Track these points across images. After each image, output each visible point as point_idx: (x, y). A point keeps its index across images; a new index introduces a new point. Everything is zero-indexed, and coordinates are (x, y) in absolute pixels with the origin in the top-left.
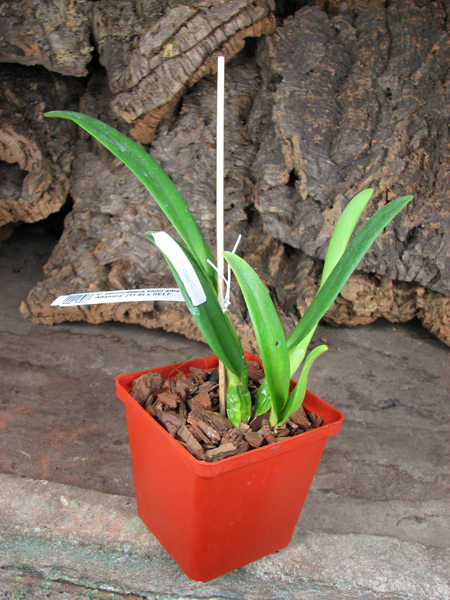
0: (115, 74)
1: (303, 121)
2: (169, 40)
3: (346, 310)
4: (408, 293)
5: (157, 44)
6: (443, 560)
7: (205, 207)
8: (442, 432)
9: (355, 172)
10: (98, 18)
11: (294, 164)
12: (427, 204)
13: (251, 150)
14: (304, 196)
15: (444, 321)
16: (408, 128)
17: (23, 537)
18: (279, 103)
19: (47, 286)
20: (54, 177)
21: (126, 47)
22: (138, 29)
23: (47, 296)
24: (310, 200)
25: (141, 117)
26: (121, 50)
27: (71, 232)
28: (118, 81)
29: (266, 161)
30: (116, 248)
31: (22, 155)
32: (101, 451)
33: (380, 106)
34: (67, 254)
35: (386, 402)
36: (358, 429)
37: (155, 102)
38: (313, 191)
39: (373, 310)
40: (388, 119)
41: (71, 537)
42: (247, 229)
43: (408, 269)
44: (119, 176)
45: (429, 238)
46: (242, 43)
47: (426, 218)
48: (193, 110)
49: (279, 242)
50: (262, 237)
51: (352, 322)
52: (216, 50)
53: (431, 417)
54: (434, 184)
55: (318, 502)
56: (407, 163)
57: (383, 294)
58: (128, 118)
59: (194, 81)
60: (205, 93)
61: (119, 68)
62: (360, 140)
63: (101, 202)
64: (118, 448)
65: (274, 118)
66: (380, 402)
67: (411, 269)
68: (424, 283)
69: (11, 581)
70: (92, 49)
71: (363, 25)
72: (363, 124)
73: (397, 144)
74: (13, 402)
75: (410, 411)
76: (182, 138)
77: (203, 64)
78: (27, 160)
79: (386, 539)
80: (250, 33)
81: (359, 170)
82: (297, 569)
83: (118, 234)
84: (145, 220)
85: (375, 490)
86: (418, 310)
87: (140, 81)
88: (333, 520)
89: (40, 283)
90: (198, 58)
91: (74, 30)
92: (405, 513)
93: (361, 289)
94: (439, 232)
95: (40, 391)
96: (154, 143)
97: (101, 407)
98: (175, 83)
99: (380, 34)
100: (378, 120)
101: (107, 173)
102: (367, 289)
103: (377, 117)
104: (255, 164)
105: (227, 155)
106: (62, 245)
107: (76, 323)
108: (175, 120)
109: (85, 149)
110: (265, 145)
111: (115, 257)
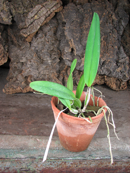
0: (20, 23)
2: (36, 14)
4: (102, 77)
5: (33, 16)
6: (126, 140)
7: (49, 59)
8: (116, 111)
10: (12, 7)
11: (72, 47)
12: (107, 55)
13: (58, 42)
14: (75, 55)
15: (112, 83)
17: (31, 150)
18: (66, 30)
19: (10, 84)
20: (4, 53)
21: (22, 16)
22: (25, 11)
23: (11, 87)
24: (77, 55)
25: (29, 35)
26: (21, 16)
27: (12, 68)
28: (21, 25)
29: (65, 46)
30: (27, 72)
32: (39, 126)
34: (13, 74)
37: (33, 31)
38: (78, 53)
39: (94, 82)
41: (43, 148)
42: (60, 64)
43: (103, 71)
44: (23, 51)
45: (108, 64)
46: (55, 14)
47: (107, 59)
48: (41, 32)
49: (69, 67)
50: (64, 66)
52: (48, 16)
53: (113, 108)
54: (108, 49)
57: (97, 78)
58: (25, 36)
59: (43, 25)
60: (44, 27)
61: (21, 22)
63: (19, 59)
64: (42, 125)
65: (65, 34)
68: (107, 75)
69: (28, 161)
70: (12, 16)
71: (85, 8)
74: (11, 117)
76: (39, 40)
77: (45, 20)
79: (113, 137)
80: (56, 11)
82: (97, 147)
83: (27, 68)
84: (34, 64)
86: (105, 81)
87: (29, 26)
88: (99, 135)
89: (7, 83)
90: (44, 19)
91: (6, 11)
94: (110, 62)
95: (16, 112)
96: (32, 42)
97: (34, 115)
98: (38, 26)
99: (90, 10)
101: (19, 51)
104: (60, 46)
105: (52, 44)
106: (11, 72)
107: (19, 93)
108: (36, 35)
109: (11, 44)
110: (62, 41)
111: (28, 74)
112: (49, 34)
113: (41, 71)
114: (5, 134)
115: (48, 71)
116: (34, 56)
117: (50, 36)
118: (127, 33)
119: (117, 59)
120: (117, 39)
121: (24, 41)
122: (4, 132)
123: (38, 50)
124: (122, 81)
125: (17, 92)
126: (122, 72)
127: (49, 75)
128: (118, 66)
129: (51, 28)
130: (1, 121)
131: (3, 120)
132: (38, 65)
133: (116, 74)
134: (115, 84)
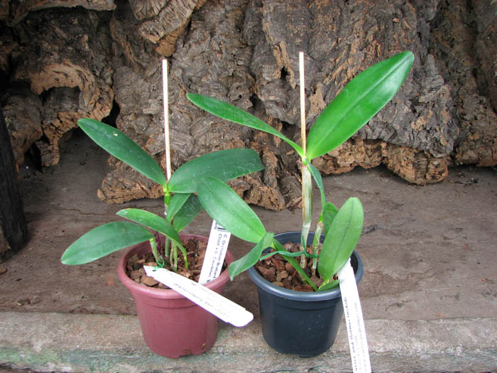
0: (138, 6)
1: (286, 29)
3: (332, 164)
4: (375, 147)
6: (416, 327)
8: (408, 245)
9: (328, 64)
11: (283, 63)
13: (248, 51)
14: (293, 86)
15: (403, 164)
16: (364, 26)
18: (267, 16)
19: (115, 176)
20: (101, 89)
23: (118, 184)
24: (298, 88)
25: (163, 38)
28: (141, 11)
29: (264, 62)
31: (80, 80)
33: (341, 11)
35: (368, 228)
37: (173, 26)
39: (351, 162)
40: (348, 21)
43: (373, 131)
44: (151, 84)
45: (386, 108)
48: (200, 25)
49: (278, 120)
51: (337, 172)
53: (400, 235)
56: (366, 54)
57: (358, 150)
58: (153, 39)
59: (200, 6)
60: (207, 11)
61: (141, 1)
62: (330, 39)
65: (264, 29)
66: (364, 228)
67: (376, 131)
68: (386, 139)
72: (330, 26)
73: (357, 40)
75: (385, 232)
76: (195, 49)
78: (84, 83)
79: (380, 320)
81: (331, 62)
83: (161, 130)
84: (179, 117)
85: (369, 290)
86: (384, 158)
87: (160, 11)
89: (109, 174)
92: (390, 302)
93: (341, 148)
94: (393, 102)
96: (174, 55)
98: (187, 10)
100: (341, 22)
101: (142, 81)
102: (345, 147)
103: (340, 19)
104: (253, 63)
105: (230, 57)
107: (140, 200)
108: (187, 35)
109: (120, 63)
110: (258, 48)
111: (162, 147)
112: (222, 30)
113: (199, 137)
114: (93, 312)
115: (217, 135)
116: (180, 96)
117: (226, 36)
118: (456, 10)
119: (416, 94)
120: (414, 33)
121: (154, 52)
122: (92, 307)
123: (192, 76)
124: (432, 155)
125: (134, 197)
126: (428, 132)
127: (221, 147)
128: (417, 115)
129: (228, 12)
130: (88, 278)
131: (92, 274)
132: (192, 119)
133: (412, 138)
134: (411, 166)
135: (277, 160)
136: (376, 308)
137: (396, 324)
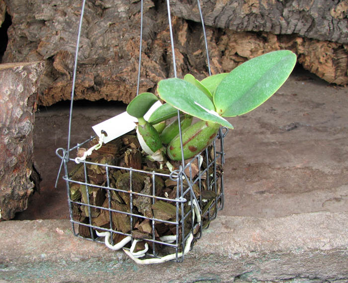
4: (290, 44)
7: (120, 2)
8: (337, 140)
15: (321, 60)
17: (33, 264)
27: (14, 40)
30: (54, 44)
35: (289, 126)
36: (274, 147)
41: (73, 256)
42: (155, 14)
43: (288, 23)
49: (183, 19)
53: (326, 131)
55: (259, 201)
57: (271, 47)
63: (34, 13)
66: (285, 126)
67: (291, 23)
68: (302, 33)
75: (309, 129)
79: (321, 213)
82: (259, 245)
83: (54, 32)
84: (74, 19)
85: (299, 186)
86: (300, 55)
92: (326, 197)
93: (253, 47)
102: (257, 46)
106: (9, 51)
111: (55, 50)
113: (97, 39)
115: (116, 34)
127: (120, 46)
132: (88, 22)
133: (331, 28)
134: (330, 63)
135: (183, 57)
136: (310, 204)
137: (340, 216)
